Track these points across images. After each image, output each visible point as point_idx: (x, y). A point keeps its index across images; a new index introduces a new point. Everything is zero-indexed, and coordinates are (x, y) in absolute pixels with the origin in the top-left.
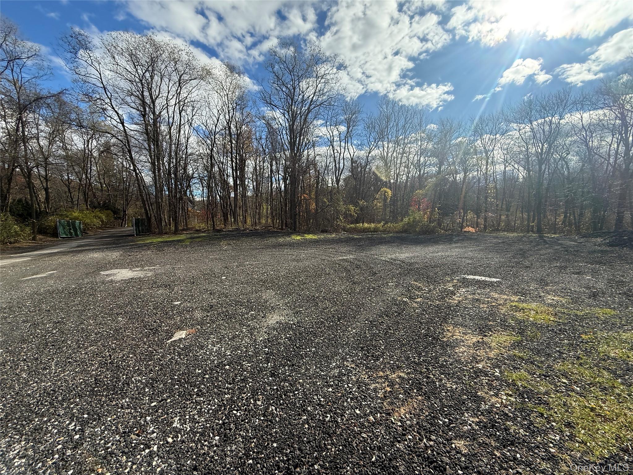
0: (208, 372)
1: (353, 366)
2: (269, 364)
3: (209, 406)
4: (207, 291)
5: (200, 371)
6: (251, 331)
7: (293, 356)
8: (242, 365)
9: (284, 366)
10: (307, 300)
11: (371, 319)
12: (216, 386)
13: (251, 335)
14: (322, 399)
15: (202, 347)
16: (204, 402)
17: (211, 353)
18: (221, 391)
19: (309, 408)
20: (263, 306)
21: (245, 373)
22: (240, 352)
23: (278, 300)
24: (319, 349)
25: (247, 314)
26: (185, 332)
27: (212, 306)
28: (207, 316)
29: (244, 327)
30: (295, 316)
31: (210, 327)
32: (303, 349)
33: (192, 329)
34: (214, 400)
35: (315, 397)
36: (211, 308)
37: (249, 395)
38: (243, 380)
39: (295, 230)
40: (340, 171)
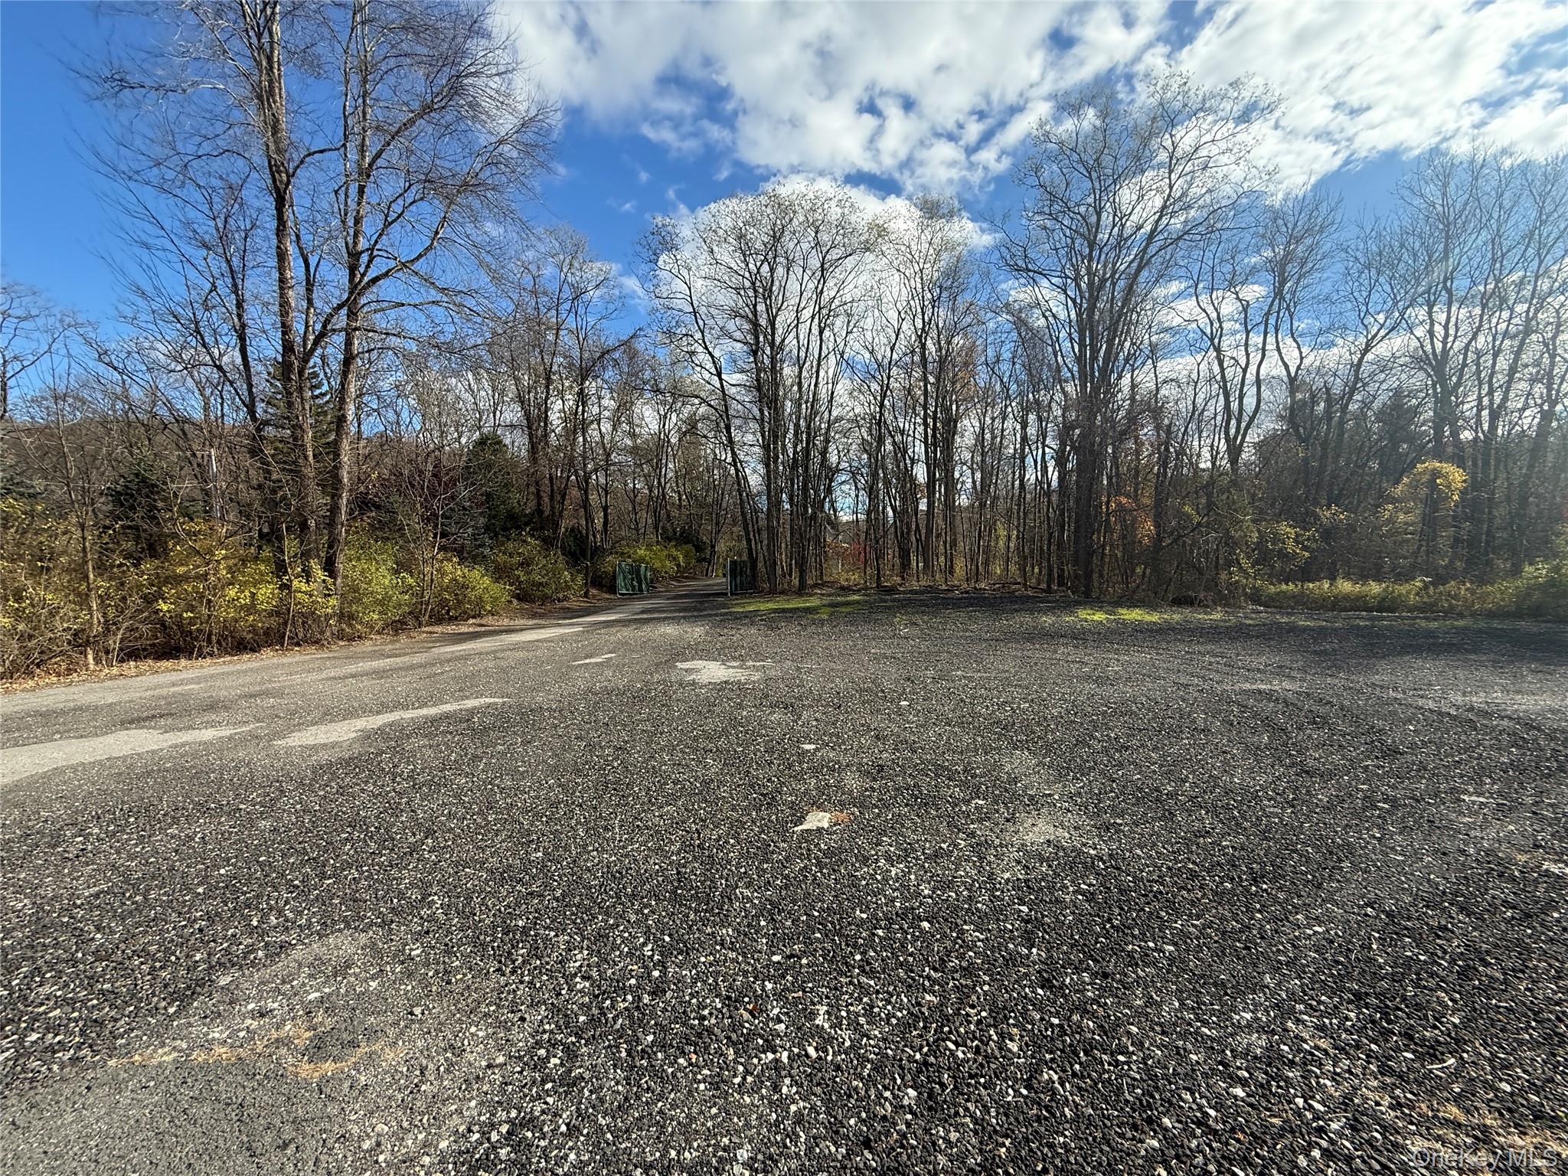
0: (883, 923)
1: (1323, 1044)
2: (1034, 950)
3: (889, 1007)
4: (869, 730)
5: (864, 916)
6: (980, 848)
7: (1102, 950)
8: (962, 932)
9: (1077, 970)
10: (1138, 799)
11: (1389, 905)
12: (901, 964)
13: (981, 859)
14: (1212, 1112)
15: (865, 860)
16: (878, 992)
17: (886, 880)
18: (913, 979)
19: (1166, 1121)
20: (1006, 790)
21: (971, 953)
22: (953, 894)
23: (1047, 782)
24: (1187, 951)
25: (968, 802)
26: (828, 815)
27: (881, 768)
28: (873, 790)
29: (961, 835)
30: (1100, 837)
31: (879, 816)
32: (1134, 936)
33: (841, 811)
34: (899, 995)
35: (1188, 1097)
36: (879, 772)
37: (984, 1014)
38: (965, 969)
39: (1089, 597)
40: (1245, 419)
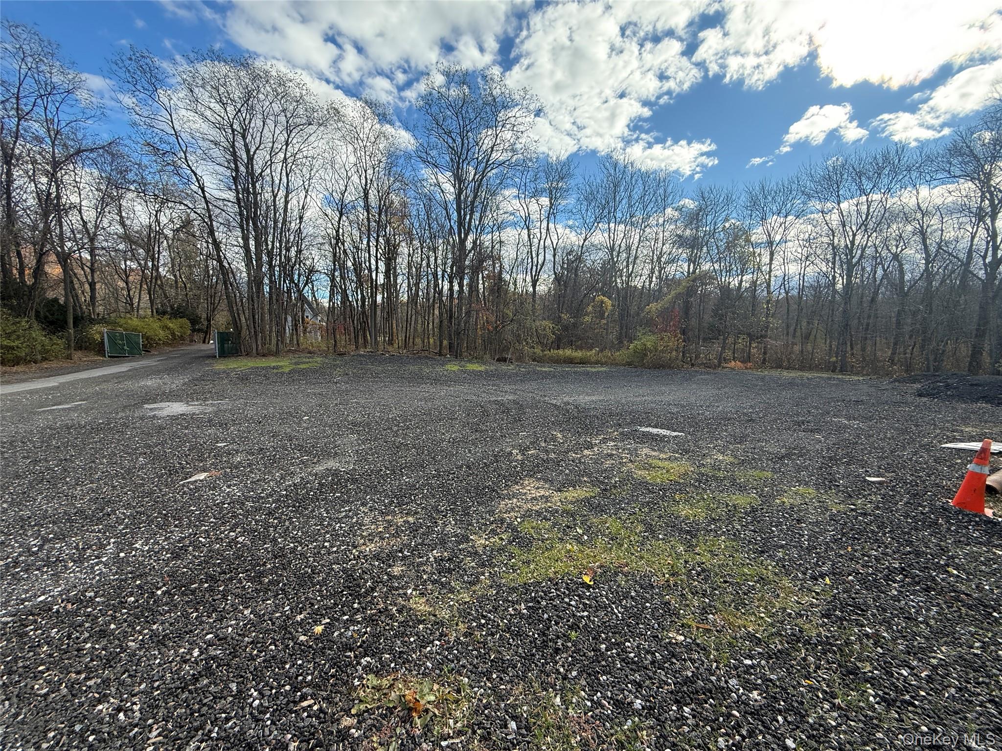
40: (539, 267)
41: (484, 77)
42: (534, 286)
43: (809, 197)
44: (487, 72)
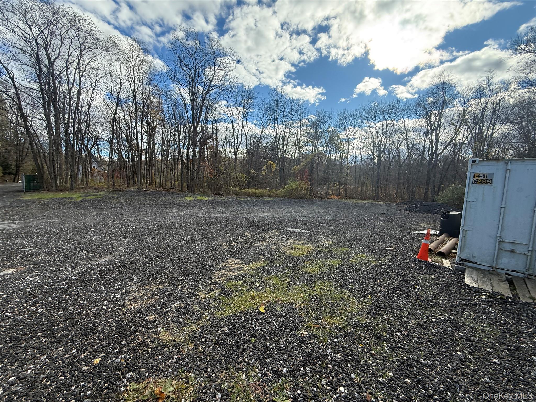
40: (238, 144)
41: (208, 38)
42: (236, 155)
43: (364, 119)
44: (211, 35)
